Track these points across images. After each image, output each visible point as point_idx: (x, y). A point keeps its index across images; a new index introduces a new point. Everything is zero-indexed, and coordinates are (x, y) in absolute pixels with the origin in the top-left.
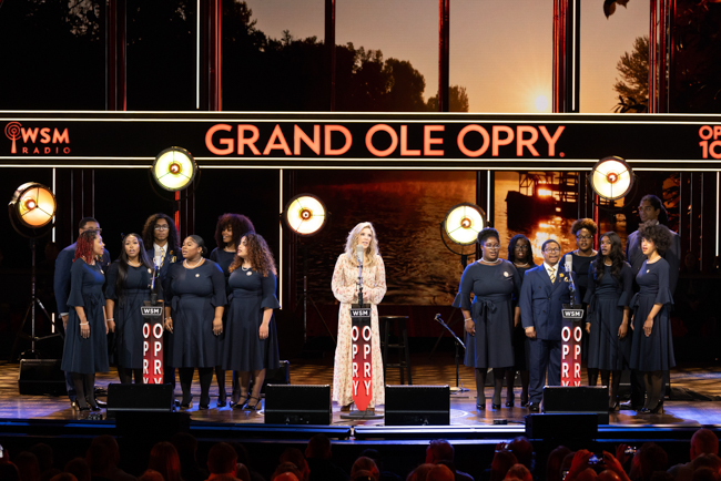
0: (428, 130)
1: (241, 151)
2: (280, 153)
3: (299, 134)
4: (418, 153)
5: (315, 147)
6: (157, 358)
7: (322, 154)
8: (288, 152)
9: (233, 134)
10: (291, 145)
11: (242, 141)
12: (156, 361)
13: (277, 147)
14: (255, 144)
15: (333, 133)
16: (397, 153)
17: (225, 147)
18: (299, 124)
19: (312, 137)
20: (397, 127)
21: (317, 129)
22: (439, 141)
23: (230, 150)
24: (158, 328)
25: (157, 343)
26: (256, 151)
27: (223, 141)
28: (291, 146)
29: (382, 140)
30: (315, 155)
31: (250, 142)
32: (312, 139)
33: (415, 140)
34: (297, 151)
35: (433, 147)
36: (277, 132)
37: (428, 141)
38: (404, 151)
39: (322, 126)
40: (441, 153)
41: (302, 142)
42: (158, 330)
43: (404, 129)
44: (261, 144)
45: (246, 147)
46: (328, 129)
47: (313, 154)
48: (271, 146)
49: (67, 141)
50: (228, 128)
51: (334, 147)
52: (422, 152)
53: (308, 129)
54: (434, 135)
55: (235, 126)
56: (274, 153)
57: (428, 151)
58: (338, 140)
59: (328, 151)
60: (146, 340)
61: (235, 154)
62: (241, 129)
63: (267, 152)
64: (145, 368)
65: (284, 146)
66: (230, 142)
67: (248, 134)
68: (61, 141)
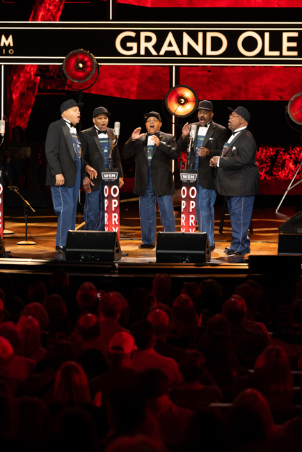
0: (285, 36)
1: (142, 52)
2: (172, 53)
3: (187, 39)
4: (277, 53)
5: (199, 49)
7: (204, 54)
8: (178, 53)
9: (137, 39)
10: (181, 47)
11: (143, 45)
13: (170, 49)
14: (154, 47)
15: (213, 38)
16: (262, 54)
17: (131, 49)
18: (187, 31)
19: (196, 42)
20: (262, 34)
21: (200, 35)
22: (294, 44)
23: (134, 51)
26: (154, 52)
27: (129, 45)
28: (181, 49)
29: (250, 44)
30: (199, 56)
31: (150, 45)
33: (276, 44)
34: (185, 52)
35: (289, 49)
36: (170, 37)
37: (285, 44)
38: (267, 52)
39: (205, 33)
40: (295, 53)
41: (189, 45)
43: (267, 35)
44: (158, 47)
45: (147, 49)
46: (209, 35)
47: (197, 54)
48: (165, 48)
49: (12, 45)
50: (133, 34)
51: (213, 49)
52: (281, 51)
53: (194, 36)
54: (290, 39)
55: (138, 33)
56: (168, 53)
57: (285, 52)
58: (216, 44)
59: (209, 52)
61: (138, 54)
62: (143, 35)
63: (162, 52)
65: (175, 48)
66: (134, 45)
67: (148, 39)
68: (7, 45)
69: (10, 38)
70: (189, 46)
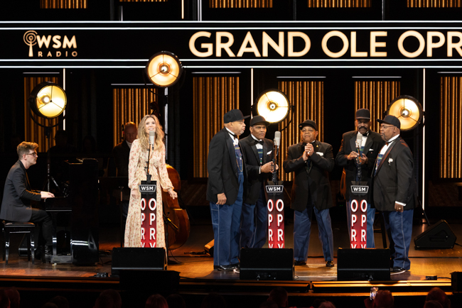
0: (373, 35)
1: (219, 54)
2: (251, 55)
3: (267, 39)
4: (365, 54)
5: (280, 50)
6: (152, 226)
7: (286, 56)
8: (257, 54)
9: (212, 40)
10: (260, 49)
11: (219, 46)
12: (151, 229)
13: (249, 50)
14: (231, 48)
15: (295, 39)
17: (206, 50)
18: (266, 31)
20: (348, 34)
21: (281, 35)
22: (383, 44)
23: (210, 53)
25: (152, 214)
26: (231, 54)
27: (204, 46)
29: (335, 44)
30: (280, 57)
31: (227, 46)
32: (277, 43)
33: (363, 44)
34: (265, 53)
35: (378, 49)
36: (249, 38)
37: (374, 44)
38: (354, 53)
39: (286, 32)
40: (384, 54)
42: (153, 203)
43: (353, 35)
44: (235, 48)
45: (223, 50)
46: (291, 35)
47: (278, 56)
48: (243, 49)
49: (75, 46)
50: (208, 35)
51: (295, 50)
52: (369, 54)
53: (274, 36)
54: (378, 39)
55: (213, 33)
56: (246, 55)
57: (373, 53)
58: (299, 44)
59: (291, 53)
60: (143, 212)
61: (214, 56)
62: (219, 35)
63: (240, 54)
65: (254, 49)
66: (210, 46)
67: (225, 40)
68: (70, 46)
69: (74, 39)
70: (270, 47)
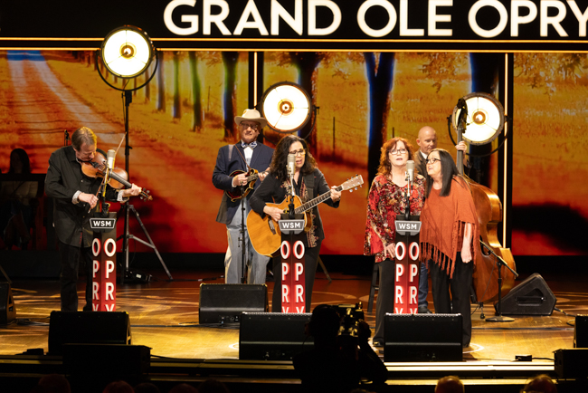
0: (432, 4)
1: (207, 31)
2: (255, 33)
4: (420, 32)
5: (296, 25)
6: (109, 280)
7: (305, 34)
9: (197, 10)
11: (208, 18)
12: (108, 284)
13: (251, 25)
14: (225, 22)
15: (318, 8)
16: (395, 33)
17: (188, 25)
20: (396, 2)
21: (299, 4)
22: (447, 18)
23: (194, 29)
24: (111, 244)
25: (109, 262)
26: (225, 31)
27: (185, 18)
28: (268, 25)
29: (377, 17)
30: (296, 35)
31: (219, 20)
32: (292, 14)
34: (275, 30)
35: (440, 25)
36: (251, 7)
37: (433, 18)
38: (404, 31)
39: (306, 1)
40: (449, 32)
42: (110, 246)
43: (404, 4)
44: (231, 22)
45: (213, 26)
46: (312, 4)
47: (294, 35)
48: (243, 24)
50: (192, 3)
51: (320, 25)
52: (426, 32)
53: (288, 4)
54: (440, 10)
55: (200, 0)
56: (247, 32)
57: (433, 31)
58: (324, 17)
59: (313, 30)
60: (96, 258)
61: (200, 34)
62: (208, 4)
63: (238, 31)
64: (95, 292)
65: (258, 24)
66: (194, 19)
67: (215, 10)
70: (282, 22)
